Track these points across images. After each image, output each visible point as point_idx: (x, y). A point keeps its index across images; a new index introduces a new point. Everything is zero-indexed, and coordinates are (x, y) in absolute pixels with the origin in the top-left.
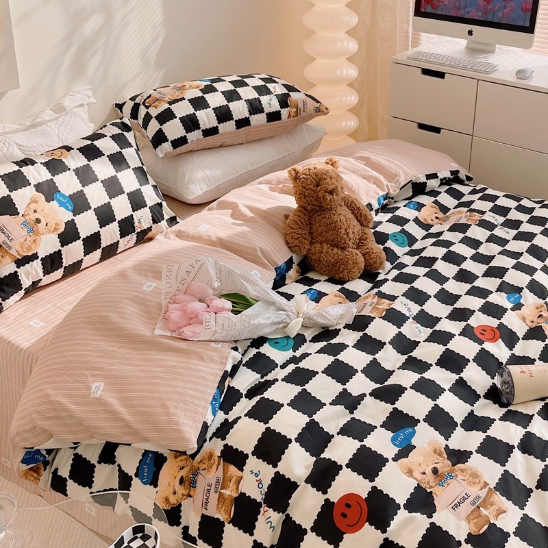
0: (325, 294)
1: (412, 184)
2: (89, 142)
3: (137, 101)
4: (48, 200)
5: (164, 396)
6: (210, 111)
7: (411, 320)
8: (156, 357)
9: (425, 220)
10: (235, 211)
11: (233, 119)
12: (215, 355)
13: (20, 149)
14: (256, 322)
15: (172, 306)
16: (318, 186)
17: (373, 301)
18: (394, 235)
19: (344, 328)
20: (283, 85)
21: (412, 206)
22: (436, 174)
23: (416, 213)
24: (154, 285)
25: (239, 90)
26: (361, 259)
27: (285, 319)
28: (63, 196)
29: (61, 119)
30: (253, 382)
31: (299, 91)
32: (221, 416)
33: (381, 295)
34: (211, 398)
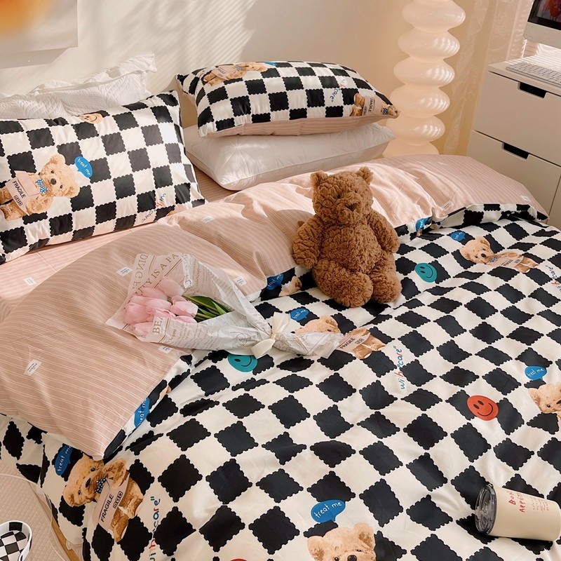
0: (316, 317)
1: (466, 211)
3: (198, 75)
4: (68, 163)
5: (89, 392)
6: (265, 97)
7: (398, 370)
8: (99, 348)
9: (468, 255)
10: (248, 208)
11: (288, 108)
12: (158, 360)
13: (65, 108)
14: (215, 334)
15: (136, 298)
16: (339, 197)
17: (363, 338)
18: (422, 266)
19: (318, 361)
20: (354, 79)
21: (457, 236)
22: (499, 205)
24: (131, 270)
25: (303, 78)
26: (369, 287)
27: (254, 337)
28: (85, 161)
29: (114, 83)
30: (195, 398)
31: (370, 88)
32: (146, 427)
33: (376, 333)
34: (137, 406)
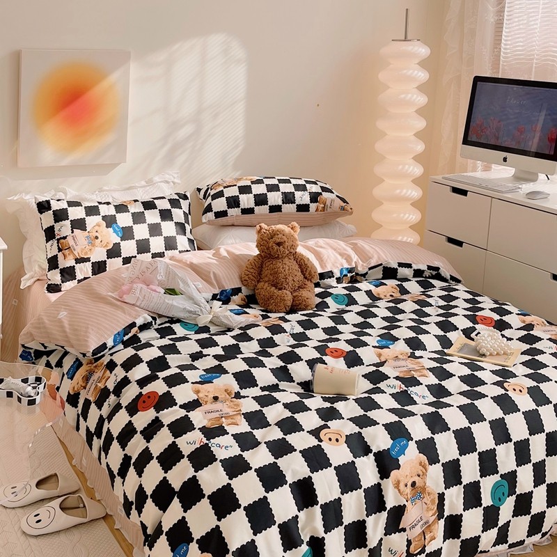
0: (248, 313)
1: (384, 267)
2: (152, 200)
4: (107, 227)
6: (251, 196)
9: (379, 294)
11: (267, 204)
16: (271, 238)
18: (337, 295)
19: (238, 328)
20: (320, 186)
21: (374, 283)
23: (372, 288)
25: (281, 185)
26: (290, 299)
27: (198, 311)
28: (118, 227)
31: (332, 193)
34: (116, 332)
